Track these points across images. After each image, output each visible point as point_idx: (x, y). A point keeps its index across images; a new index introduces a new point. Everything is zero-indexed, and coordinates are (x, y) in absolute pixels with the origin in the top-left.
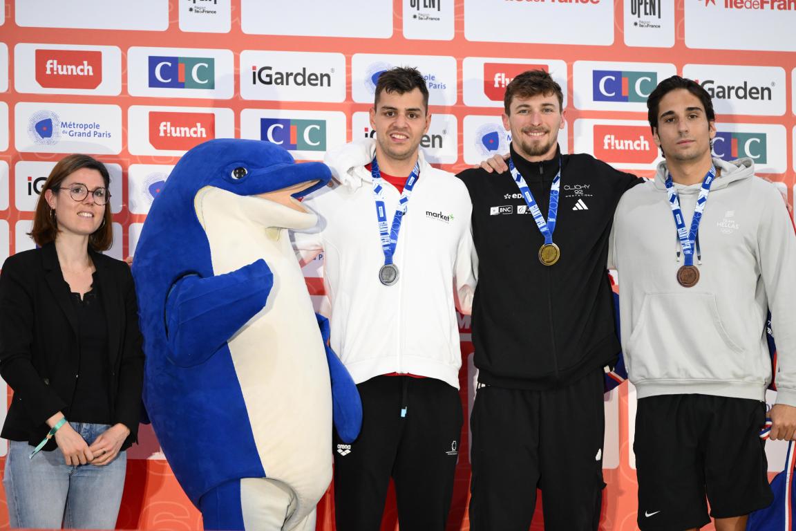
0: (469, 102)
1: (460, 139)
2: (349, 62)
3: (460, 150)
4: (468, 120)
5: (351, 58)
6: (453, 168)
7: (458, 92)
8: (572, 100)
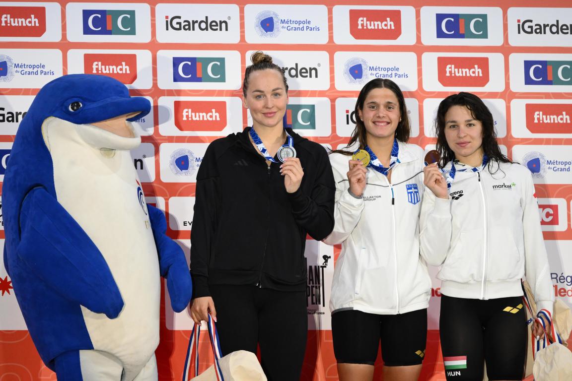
0: (338, 41)
1: (332, 71)
2: (242, 11)
3: (332, 79)
4: (338, 55)
5: (244, 8)
6: (327, 94)
7: (329, 33)
8: (420, 38)
